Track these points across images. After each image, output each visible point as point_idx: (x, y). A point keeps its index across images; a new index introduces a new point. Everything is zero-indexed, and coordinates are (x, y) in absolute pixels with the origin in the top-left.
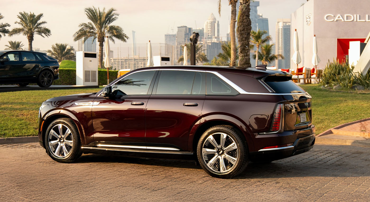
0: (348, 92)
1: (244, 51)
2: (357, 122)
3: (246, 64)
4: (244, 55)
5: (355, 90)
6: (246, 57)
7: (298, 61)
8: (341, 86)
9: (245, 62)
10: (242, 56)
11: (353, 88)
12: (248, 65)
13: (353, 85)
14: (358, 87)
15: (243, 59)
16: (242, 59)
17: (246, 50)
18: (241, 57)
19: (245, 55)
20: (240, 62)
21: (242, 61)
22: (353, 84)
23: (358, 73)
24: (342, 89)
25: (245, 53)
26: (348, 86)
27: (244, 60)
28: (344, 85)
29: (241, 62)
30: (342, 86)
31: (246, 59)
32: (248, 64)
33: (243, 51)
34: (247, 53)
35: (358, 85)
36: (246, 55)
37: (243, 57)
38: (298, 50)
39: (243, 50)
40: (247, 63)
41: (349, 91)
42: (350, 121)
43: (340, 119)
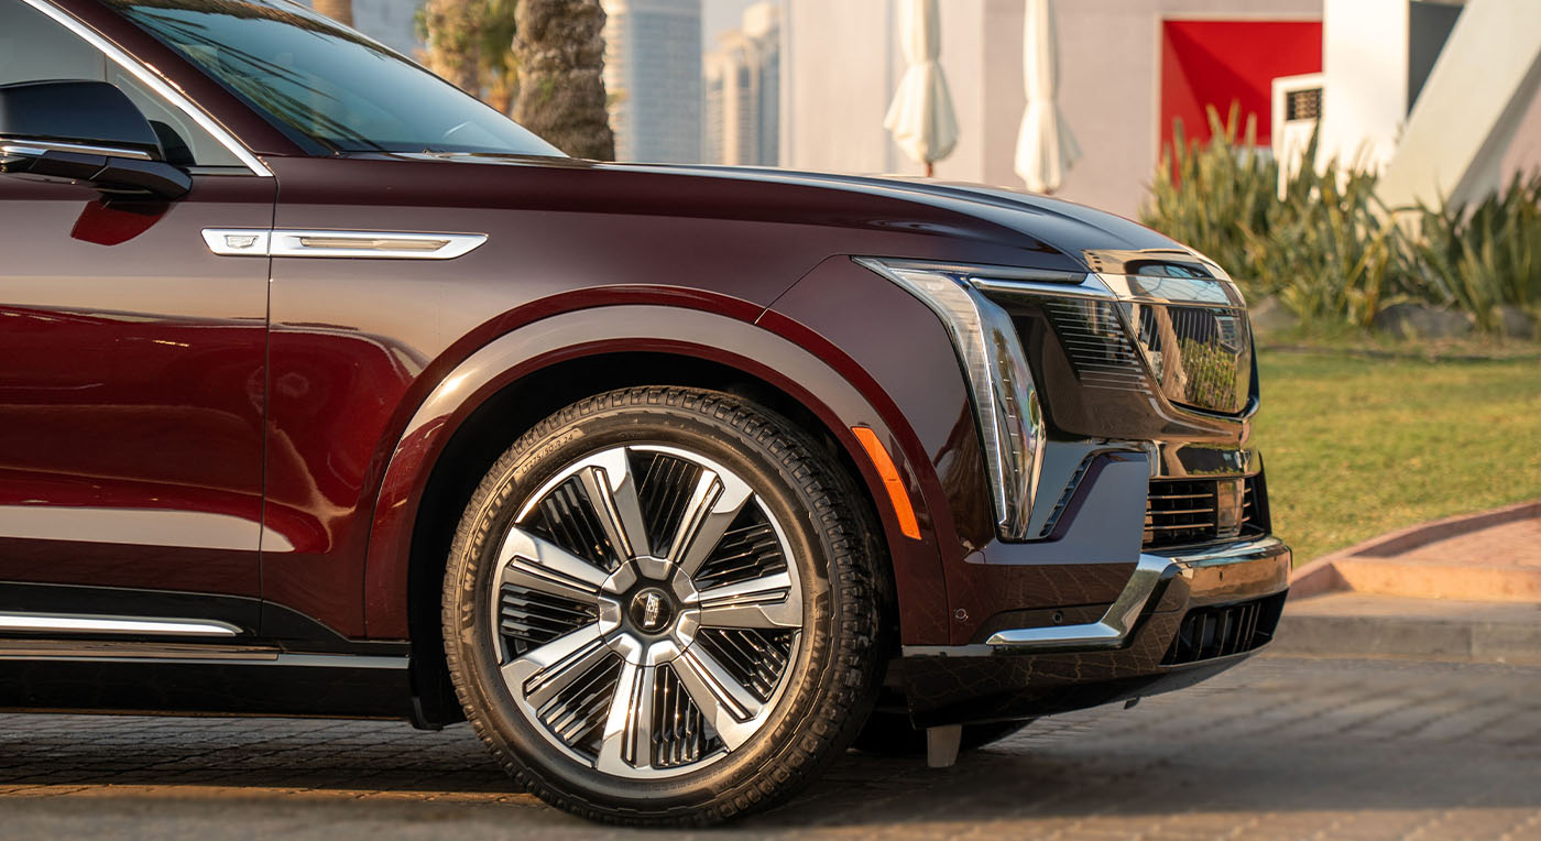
0: (1349, 352)
1: (561, 26)
2: (1507, 513)
3: (575, 126)
4: (564, 54)
5: (1401, 337)
6: (574, 73)
7: (931, 135)
8: (1293, 314)
9: (571, 114)
10: (548, 66)
11: (1381, 321)
12: (593, 136)
13: (1386, 304)
14: (1420, 316)
15: (556, 89)
16: (548, 86)
17: (577, 16)
18: (534, 76)
19: (565, 59)
20: (532, 110)
21: (543, 105)
22: (1384, 293)
23: (1422, 208)
24: (1304, 333)
25: (569, 36)
26: (1345, 311)
27: (565, 97)
28: (1315, 301)
29: (537, 112)
30: (1300, 309)
31: (579, 88)
32: (589, 130)
33: (553, 22)
34: (580, 42)
35: (1416, 300)
36: (578, 55)
37: (556, 74)
38: (933, 49)
39: (554, 15)
40: (588, 122)
41: (1358, 347)
42: (1456, 511)
43: (1371, 500)
